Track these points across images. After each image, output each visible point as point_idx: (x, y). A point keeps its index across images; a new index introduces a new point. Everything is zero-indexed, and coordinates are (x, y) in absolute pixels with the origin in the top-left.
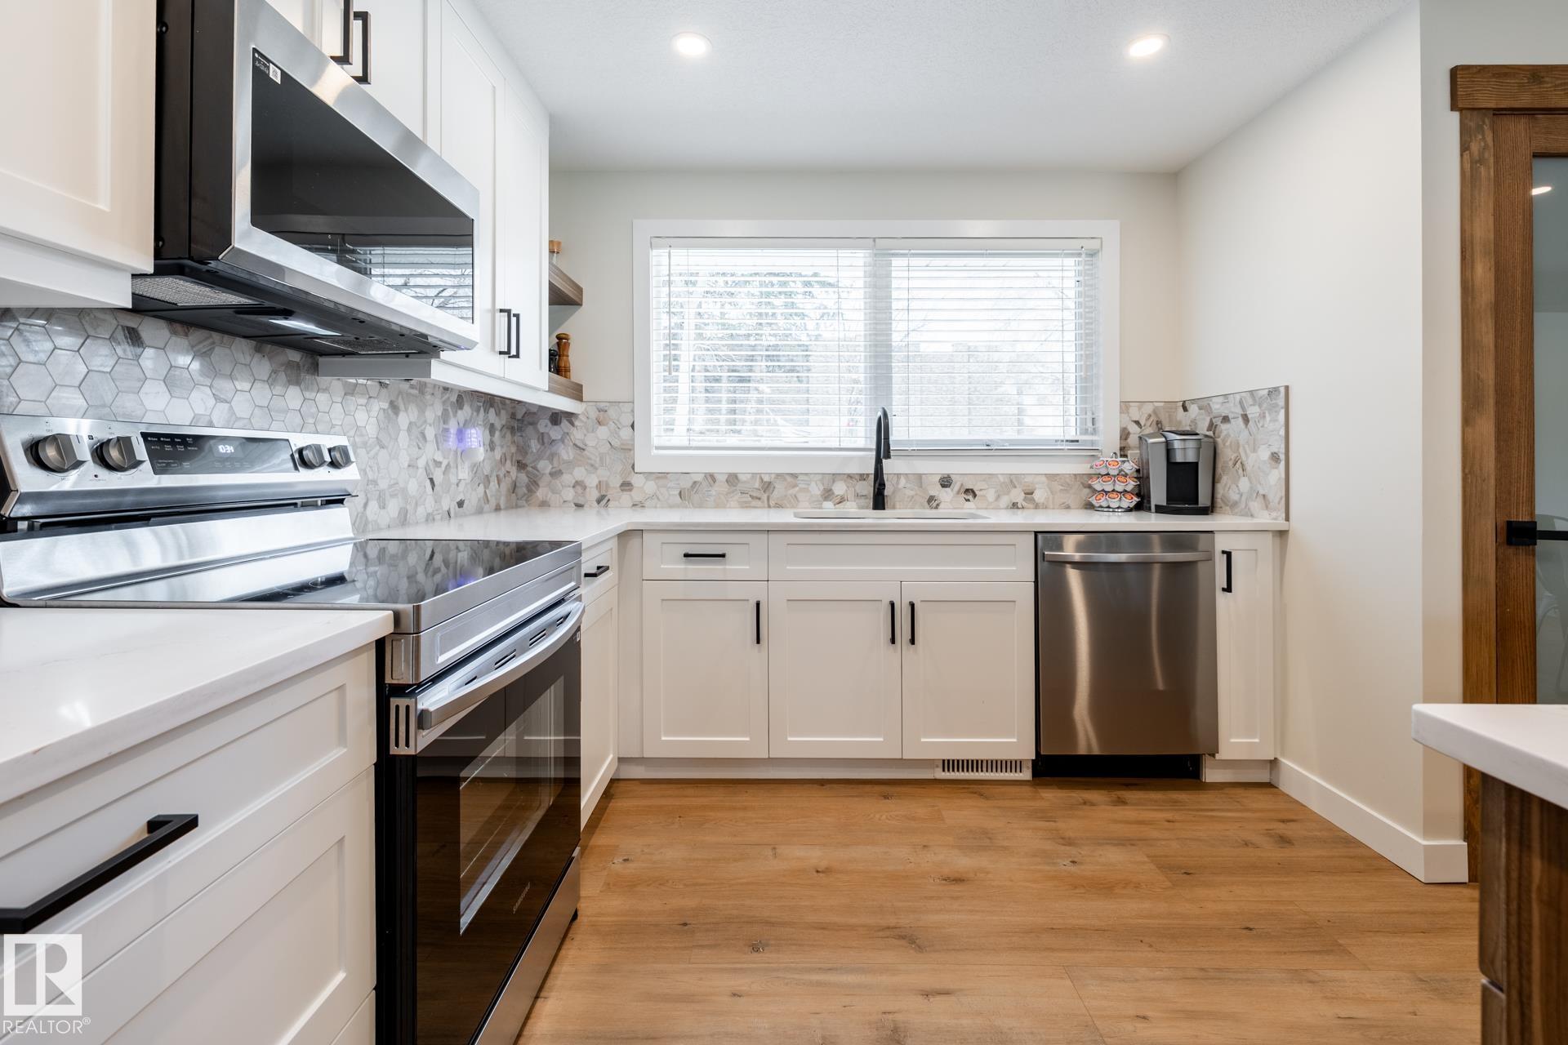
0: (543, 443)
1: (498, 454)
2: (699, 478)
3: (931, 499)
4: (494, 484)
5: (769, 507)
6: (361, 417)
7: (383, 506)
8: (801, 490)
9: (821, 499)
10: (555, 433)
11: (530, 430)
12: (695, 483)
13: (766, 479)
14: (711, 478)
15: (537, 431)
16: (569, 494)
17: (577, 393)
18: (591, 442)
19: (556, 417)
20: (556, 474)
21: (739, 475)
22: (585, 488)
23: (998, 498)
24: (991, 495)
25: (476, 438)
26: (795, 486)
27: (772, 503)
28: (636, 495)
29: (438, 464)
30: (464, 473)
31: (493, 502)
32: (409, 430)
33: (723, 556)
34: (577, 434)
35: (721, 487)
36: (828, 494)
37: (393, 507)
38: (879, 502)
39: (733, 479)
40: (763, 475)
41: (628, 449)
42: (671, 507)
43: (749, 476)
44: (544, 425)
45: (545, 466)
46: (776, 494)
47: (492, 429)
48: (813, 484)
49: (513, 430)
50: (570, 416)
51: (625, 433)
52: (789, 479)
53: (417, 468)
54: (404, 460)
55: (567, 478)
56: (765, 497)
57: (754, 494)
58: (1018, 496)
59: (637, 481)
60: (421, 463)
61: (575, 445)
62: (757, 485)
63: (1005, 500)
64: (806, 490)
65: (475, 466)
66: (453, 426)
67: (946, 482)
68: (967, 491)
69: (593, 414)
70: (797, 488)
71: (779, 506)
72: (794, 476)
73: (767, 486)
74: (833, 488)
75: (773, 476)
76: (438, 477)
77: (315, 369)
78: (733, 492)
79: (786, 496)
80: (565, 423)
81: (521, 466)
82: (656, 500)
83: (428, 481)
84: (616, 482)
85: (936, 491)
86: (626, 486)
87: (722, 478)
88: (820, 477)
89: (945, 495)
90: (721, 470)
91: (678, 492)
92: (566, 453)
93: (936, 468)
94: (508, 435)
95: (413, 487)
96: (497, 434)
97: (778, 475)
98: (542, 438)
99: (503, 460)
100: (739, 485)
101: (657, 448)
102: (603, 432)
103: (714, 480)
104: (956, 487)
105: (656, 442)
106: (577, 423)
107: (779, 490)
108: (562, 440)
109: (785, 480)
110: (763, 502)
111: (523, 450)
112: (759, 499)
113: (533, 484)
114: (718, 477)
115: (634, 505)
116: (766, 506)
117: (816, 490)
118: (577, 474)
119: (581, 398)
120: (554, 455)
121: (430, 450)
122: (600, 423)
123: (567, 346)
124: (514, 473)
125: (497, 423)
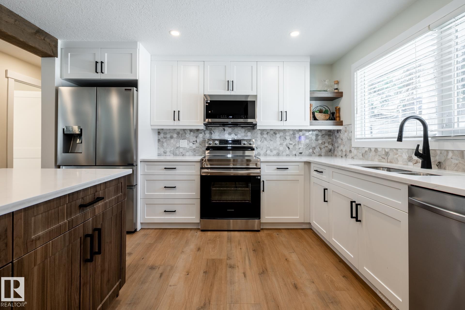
0: (336, 139)
1: (320, 142)
2: (367, 149)
4: (318, 149)
5: (388, 162)
8: (400, 156)
9: (407, 161)
10: (338, 135)
11: (333, 134)
12: (366, 151)
13: (387, 151)
14: (370, 149)
15: (335, 135)
16: (340, 153)
18: (344, 138)
19: (337, 131)
20: (338, 147)
21: (378, 148)
22: (343, 151)
26: (397, 154)
27: (389, 161)
28: (352, 155)
29: (291, 144)
30: (302, 146)
32: (280, 137)
33: (322, 172)
34: (342, 135)
35: (373, 153)
36: (410, 159)
38: (426, 163)
39: (376, 150)
40: (385, 149)
41: (351, 140)
42: (360, 159)
43: (381, 149)
44: (336, 133)
45: (336, 145)
46: (390, 157)
47: (317, 135)
48: (404, 153)
49: (329, 135)
50: (340, 130)
51: (350, 134)
52: (395, 151)
53: (283, 145)
54: (278, 143)
55: (340, 149)
56: (386, 158)
57: (383, 157)
59: (353, 150)
60: (285, 144)
61: (341, 139)
62: (384, 153)
64: (401, 156)
65: (307, 145)
66: (297, 136)
69: (344, 129)
70: (397, 155)
71: (391, 162)
72: (397, 149)
73: (387, 154)
74: (412, 156)
75: (389, 149)
76: (291, 147)
77: (253, 129)
78: (376, 155)
79: (393, 158)
80: (339, 132)
81: (333, 145)
82: (357, 157)
83: (287, 148)
84: (348, 151)
86: (350, 151)
87: (373, 150)
88: (407, 150)
90: (373, 146)
91: (362, 154)
92: (340, 141)
94: (327, 137)
95: (281, 149)
96: (319, 137)
97: (391, 149)
98: (336, 136)
99: (323, 143)
100: (378, 152)
101: (357, 139)
102: (346, 134)
103: (371, 151)
106: (341, 132)
107: (391, 154)
108: (339, 137)
109: (393, 151)
110: (386, 160)
111: (333, 141)
112: (384, 159)
113: (334, 150)
114: (372, 149)
115: (352, 158)
116: (387, 162)
117: (405, 156)
118: (341, 147)
119: (342, 125)
120: (338, 142)
121: (288, 141)
122: (345, 132)
123: (338, 110)
124: (330, 147)
125: (320, 134)
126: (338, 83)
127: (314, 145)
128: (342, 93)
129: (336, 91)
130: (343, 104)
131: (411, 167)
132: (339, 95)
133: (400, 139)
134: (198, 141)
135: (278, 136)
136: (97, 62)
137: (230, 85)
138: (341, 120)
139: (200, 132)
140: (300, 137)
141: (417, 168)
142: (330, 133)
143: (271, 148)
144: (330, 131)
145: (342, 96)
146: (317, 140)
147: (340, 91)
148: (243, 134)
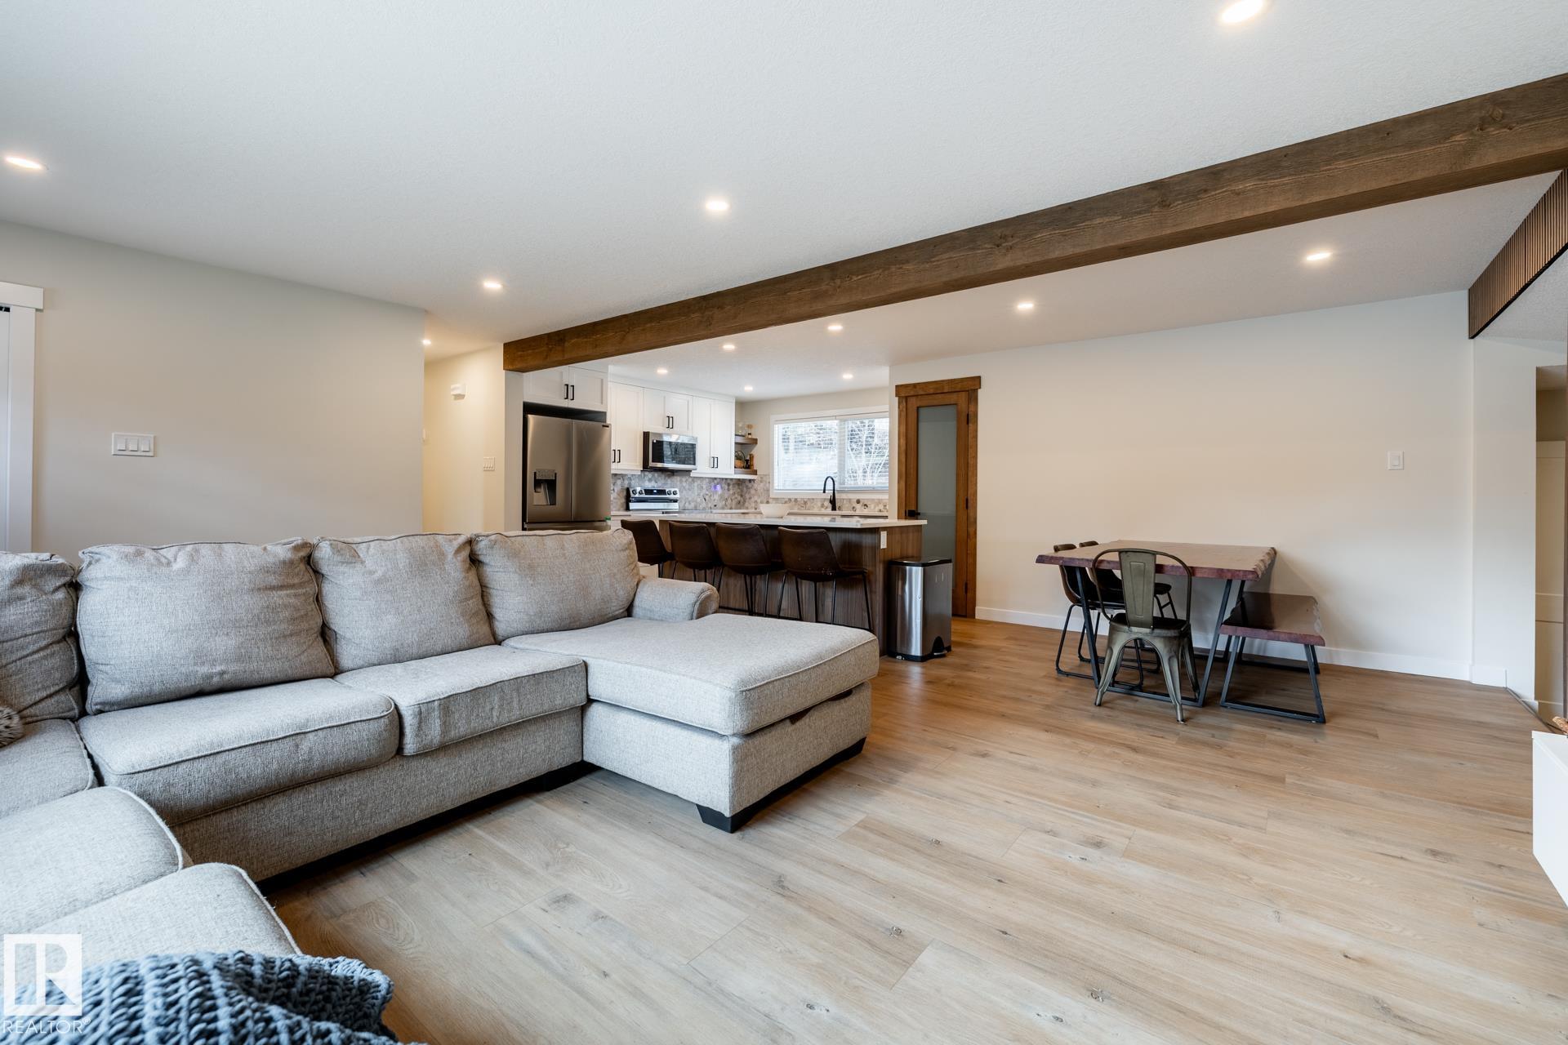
0: (747, 489)
1: (731, 492)
2: (787, 500)
3: (853, 508)
4: (729, 501)
6: (684, 484)
7: (690, 504)
10: (750, 485)
11: (744, 484)
14: (790, 500)
16: (753, 505)
17: (755, 473)
18: (759, 488)
19: (750, 481)
20: (750, 498)
22: (757, 503)
23: (875, 507)
24: (872, 506)
25: (718, 487)
26: (814, 503)
27: (807, 509)
29: (707, 495)
30: (716, 497)
31: (729, 507)
32: (698, 486)
34: (756, 485)
35: (793, 503)
36: (822, 506)
37: (693, 505)
38: (834, 508)
39: (796, 500)
40: (804, 499)
41: (768, 490)
43: (801, 499)
44: (747, 483)
45: (747, 496)
46: (808, 506)
47: (729, 485)
48: (819, 502)
49: (739, 485)
50: (754, 480)
51: (767, 485)
52: (811, 500)
54: (696, 493)
55: (753, 500)
57: (802, 505)
58: (881, 507)
59: (770, 501)
60: (702, 494)
61: (755, 489)
62: (803, 502)
63: (877, 509)
65: (721, 495)
66: (713, 484)
67: (858, 502)
68: (865, 505)
69: (759, 480)
72: (813, 499)
73: (805, 503)
74: (825, 503)
75: (807, 499)
76: (707, 498)
77: (673, 475)
78: (796, 505)
79: (811, 506)
80: (752, 482)
81: (742, 496)
84: (765, 502)
85: (855, 505)
86: (768, 502)
87: (793, 500)
89: (858, 506)
90: (793, 497)
92: (753, 492)
93: (855, 497)
94: (737, 487)
95: (699, 500)
96: (731, 487)
98: (747, 486)
99: (734, 494)
100: (798, 502)
102: (762, 484)
104: (861, 503)
105: (777, 488)
106: (755, 483)
107: (809, 504)
108: (752, 488)
111: (742, 491)
113: (745, 501)
117: (819, 504)
118: (756, 498)
119: (756, 474)
120: (749, 493)
121: (704, 491)
122: (761, 482)
123: (752, 457)
124: (739, 498)
125: (731, 483)
126: (750, 427)
127: (726, 496)
128: (756, 440)
129: (750, 437)
130: (757, 451)
131: (823, 511)
132: (755, 441)
133: (824, 492)
134: (616, 491)
135: (696, 484)
136: (567, 385)
137: (670, 422)
138: (755, 468)
139: (618, 477)
140: (715, 487)
141: (829, 511)
142: (740, 482)
143: (690, 499)
144: (739, 480)
145: (756, 443)
146: (729, 490)
147: (754, 437)
148: (663, 481)
